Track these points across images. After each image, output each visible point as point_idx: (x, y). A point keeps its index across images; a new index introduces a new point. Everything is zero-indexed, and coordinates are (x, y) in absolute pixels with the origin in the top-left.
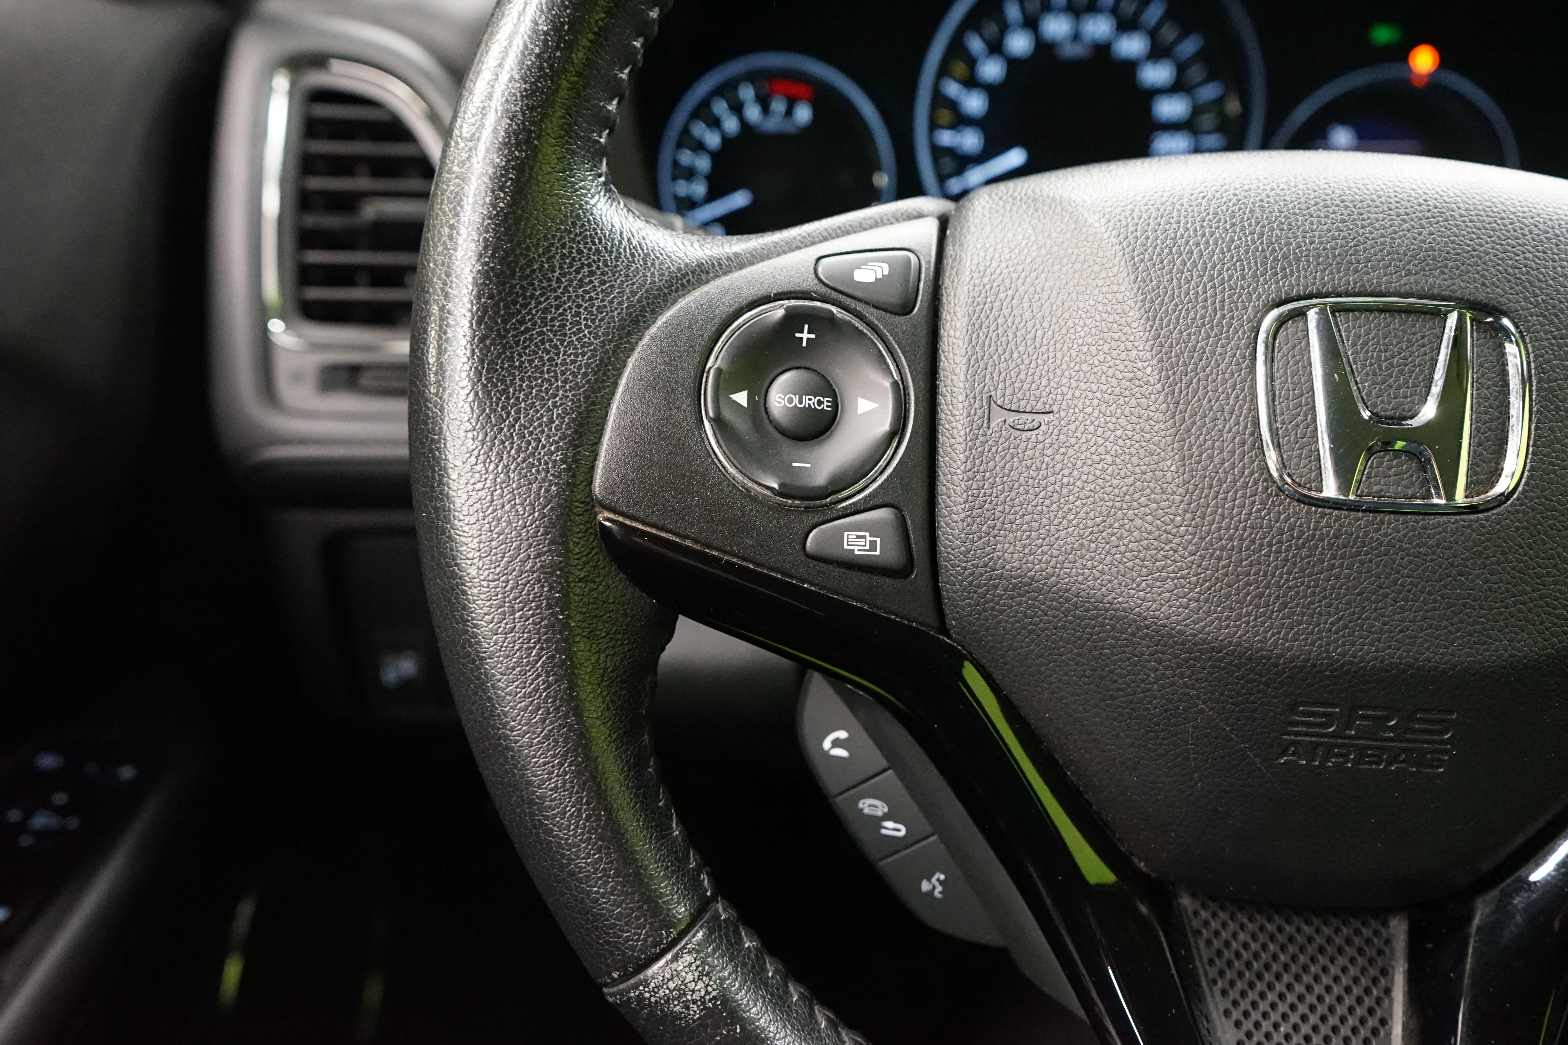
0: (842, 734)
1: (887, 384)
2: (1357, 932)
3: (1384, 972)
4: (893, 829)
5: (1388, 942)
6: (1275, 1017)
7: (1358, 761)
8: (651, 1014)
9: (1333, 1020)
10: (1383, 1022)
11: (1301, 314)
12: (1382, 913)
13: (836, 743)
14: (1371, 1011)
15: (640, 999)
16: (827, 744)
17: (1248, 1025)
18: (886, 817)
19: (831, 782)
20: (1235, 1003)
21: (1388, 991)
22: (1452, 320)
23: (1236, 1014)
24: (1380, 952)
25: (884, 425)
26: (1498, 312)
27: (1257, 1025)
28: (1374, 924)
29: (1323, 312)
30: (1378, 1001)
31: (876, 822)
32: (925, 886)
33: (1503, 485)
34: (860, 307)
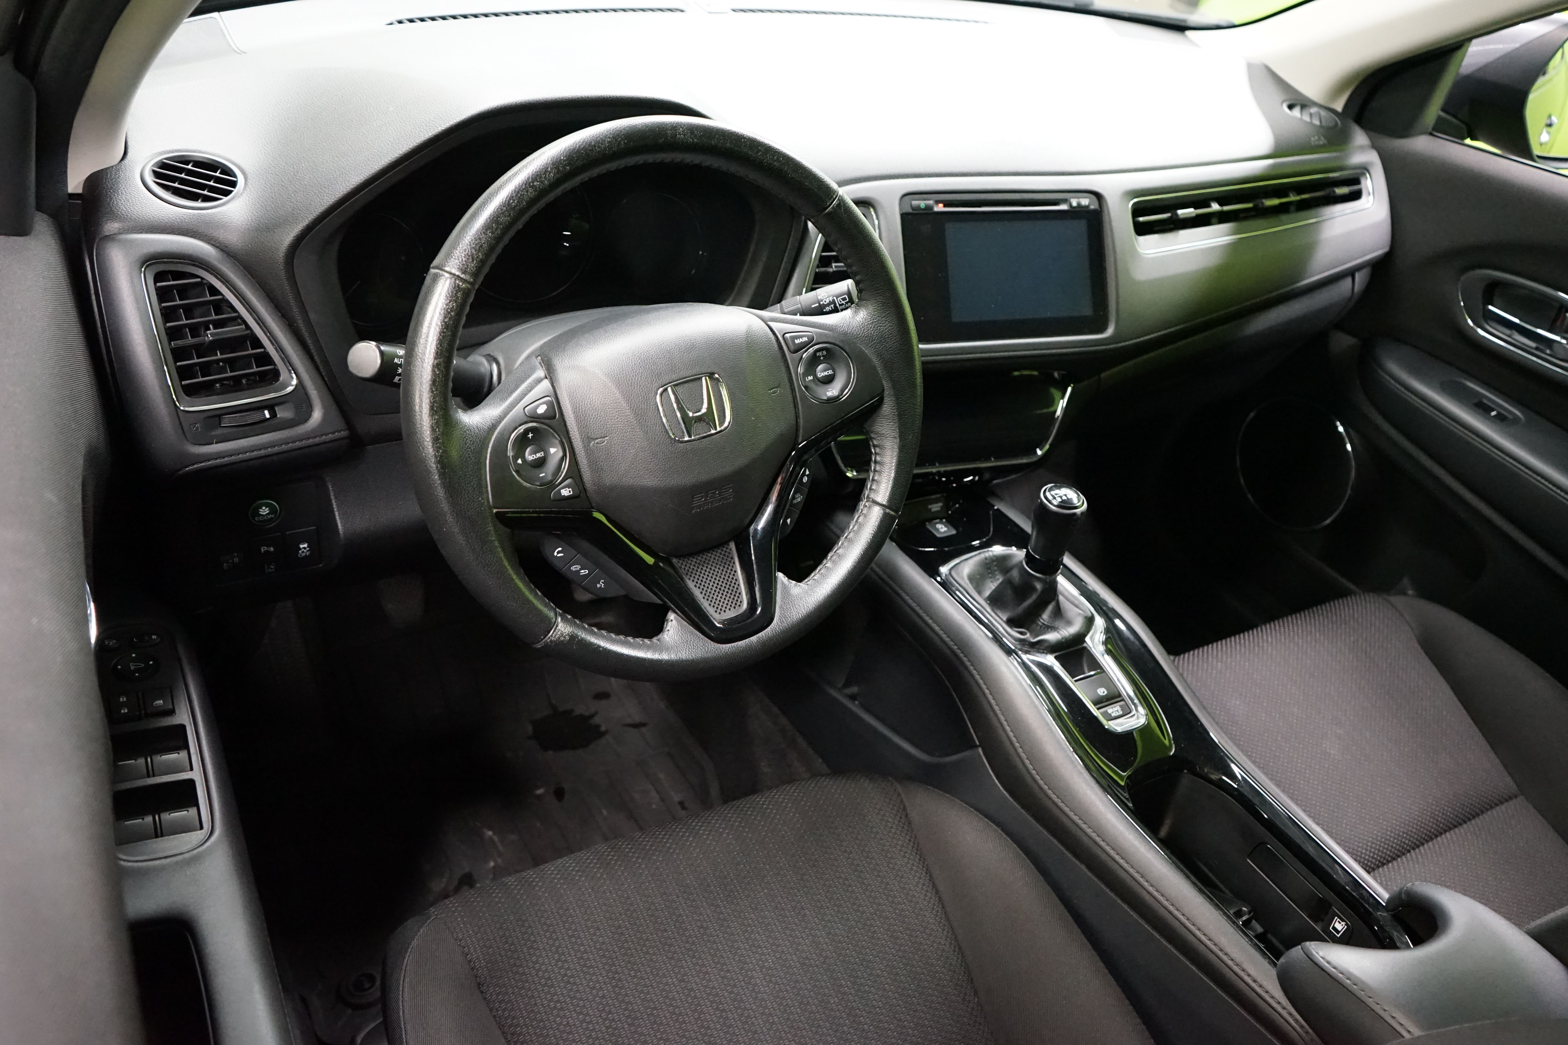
0: (560, 549)
1: (557, 442)
2: (722, 550)
3: (732, 558)
4: (584, 572)
5: (731, 550)
6: (708, 582)
7: (712, 505)
8: (555, 644)
9: (723, 577)
10: (735, 572)
11: (666, 390)
12: (726, 543)
13: (558, 553)
14: (731, 570)
15: (551, 641)
16: (555, 554)
17: (702, 587)
18: (581, 569)
19: (559, 565)
20: (697, 582)
21: (734, 563)
22: (704, 378)
23: (698, 585)
24: (729, 553)
25: (561, 454)
26: (713, 374)
27: (704, 586)
28: (726, 546)
29: (672, 388)
30: (734, 575)
31: (578, 572)
32: (598, 586)
33: (726, 424)
34: (543, 421)
